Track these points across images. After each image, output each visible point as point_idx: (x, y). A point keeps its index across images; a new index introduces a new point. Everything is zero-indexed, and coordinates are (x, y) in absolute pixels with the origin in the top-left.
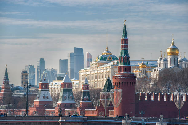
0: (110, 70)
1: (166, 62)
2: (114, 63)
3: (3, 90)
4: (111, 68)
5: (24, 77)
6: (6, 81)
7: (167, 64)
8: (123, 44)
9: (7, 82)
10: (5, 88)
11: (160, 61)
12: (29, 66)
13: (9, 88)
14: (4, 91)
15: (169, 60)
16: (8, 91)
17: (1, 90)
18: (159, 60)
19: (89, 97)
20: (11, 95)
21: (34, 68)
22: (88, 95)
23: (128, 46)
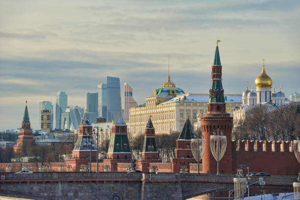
0: (175, 107)
1: (254, 97)
2: (180, 98)
3: (22, 136)
4: (176, 106)
5: (45, 117)
6: (26, 124)
7: (256, 99)
8: (215, 74)
9: (28, 125)
10: (25, 133)
11: (246, 95)
12: (44, 102)
13: (31, 134)
14: (24, 138)
15: (258, 94)
16: (29, 138)
17: (19, 136)
18: (243, 94)
19: (155, 145)
20: (34, 144)
21: (52, 104)
22: (154, 144)
23: (222, 76)
